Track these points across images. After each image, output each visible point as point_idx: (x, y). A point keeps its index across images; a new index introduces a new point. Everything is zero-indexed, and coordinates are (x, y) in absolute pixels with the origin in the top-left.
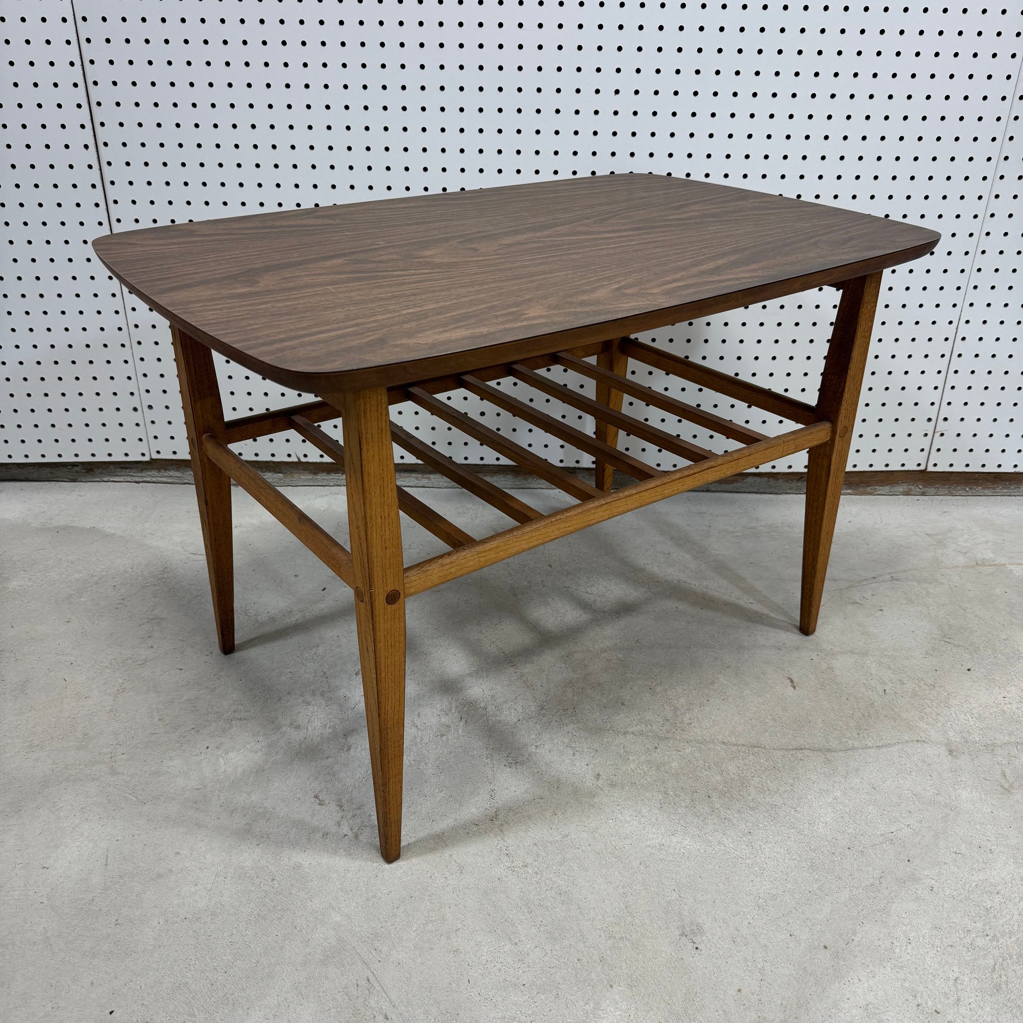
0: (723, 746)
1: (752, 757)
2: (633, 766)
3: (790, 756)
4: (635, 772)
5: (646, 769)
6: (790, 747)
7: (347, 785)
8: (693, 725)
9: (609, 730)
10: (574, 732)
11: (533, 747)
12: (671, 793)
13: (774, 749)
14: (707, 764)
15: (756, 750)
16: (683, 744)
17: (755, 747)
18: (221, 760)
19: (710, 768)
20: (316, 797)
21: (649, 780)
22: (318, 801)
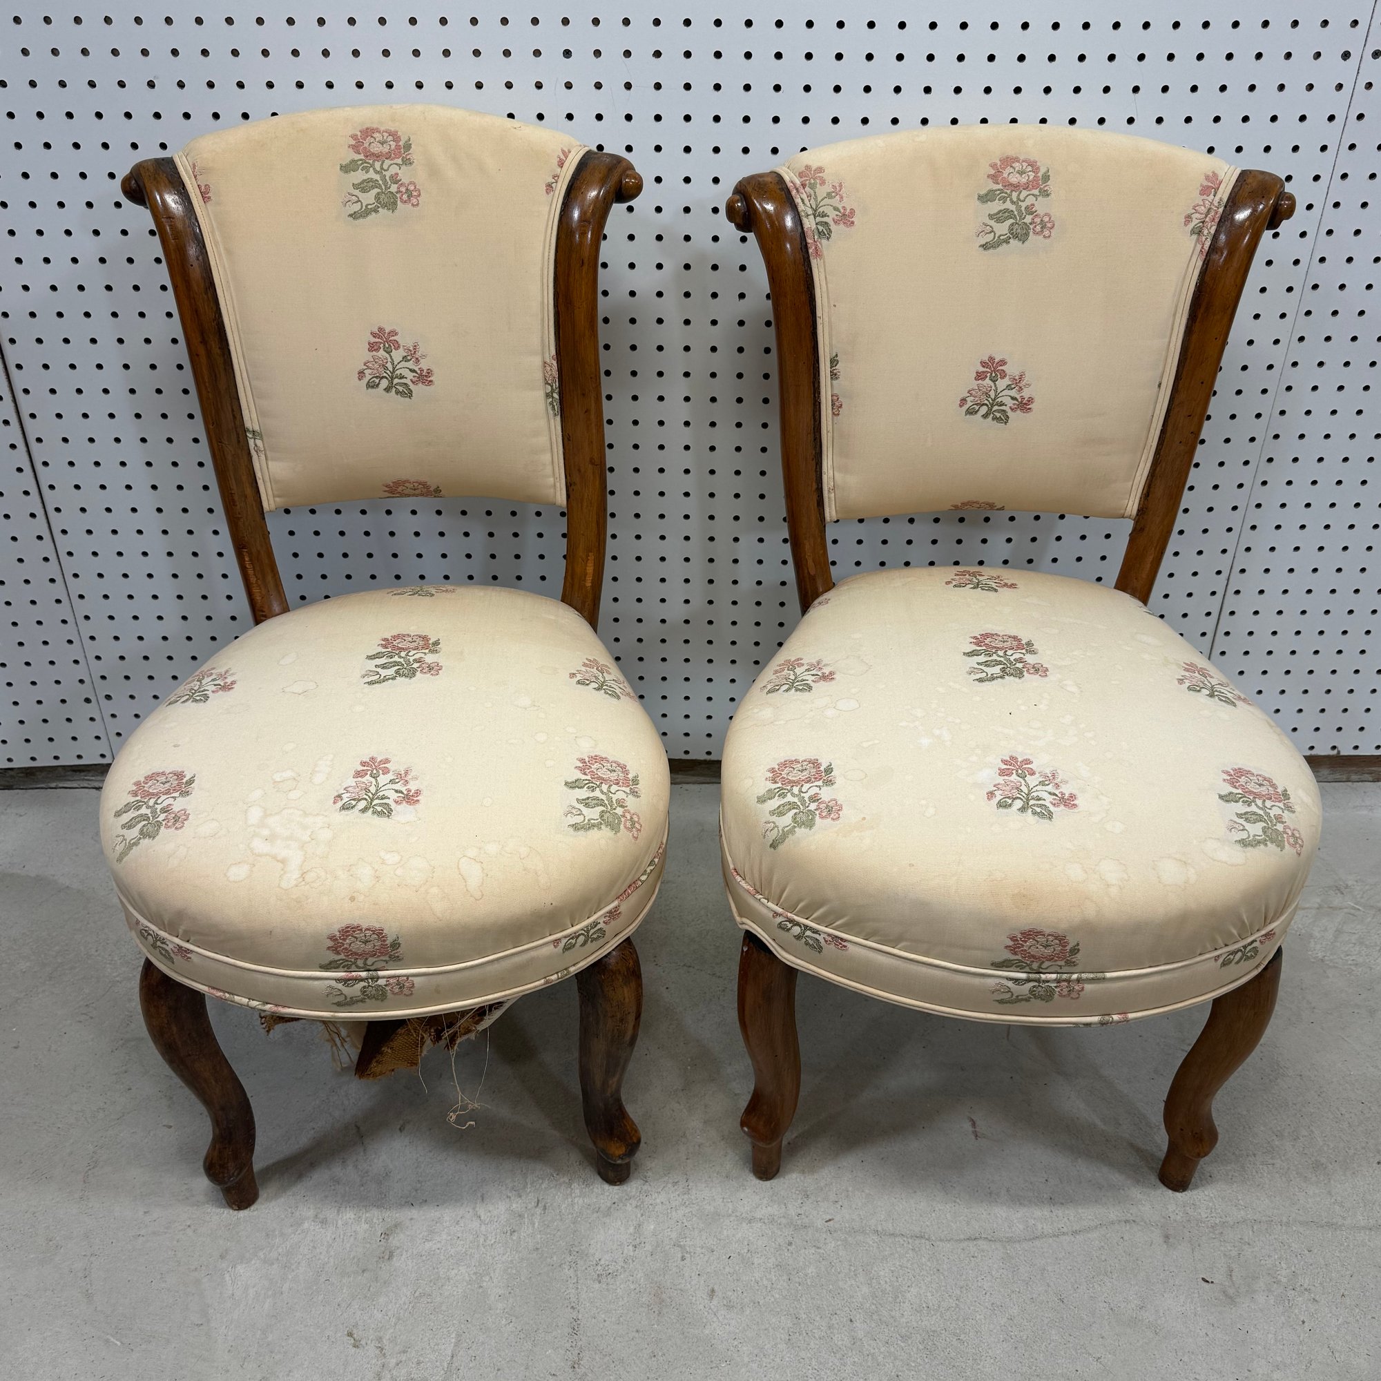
0: (875, 1237)
1: (911, 1254)
2: (757, 1275)
3: (960, 1250)
4: (760, 1284)
5: (774, 1279)
6: (962, 1237)
7: (389, 1314)
8: (840, 1203)
9: (730, 1215)
10: (685, 1221)
11: (631, 1248)
12: (804, 1316)
13: (941, 1240)
14: (853, 1269)
15: (917, 1242)
16: (824, 1236)
17: (917, 1237)
18: (227, 1277)
19: (856, 1275)
20: (350, 1335)
21: (777, 1296)
22: (352, 1341)
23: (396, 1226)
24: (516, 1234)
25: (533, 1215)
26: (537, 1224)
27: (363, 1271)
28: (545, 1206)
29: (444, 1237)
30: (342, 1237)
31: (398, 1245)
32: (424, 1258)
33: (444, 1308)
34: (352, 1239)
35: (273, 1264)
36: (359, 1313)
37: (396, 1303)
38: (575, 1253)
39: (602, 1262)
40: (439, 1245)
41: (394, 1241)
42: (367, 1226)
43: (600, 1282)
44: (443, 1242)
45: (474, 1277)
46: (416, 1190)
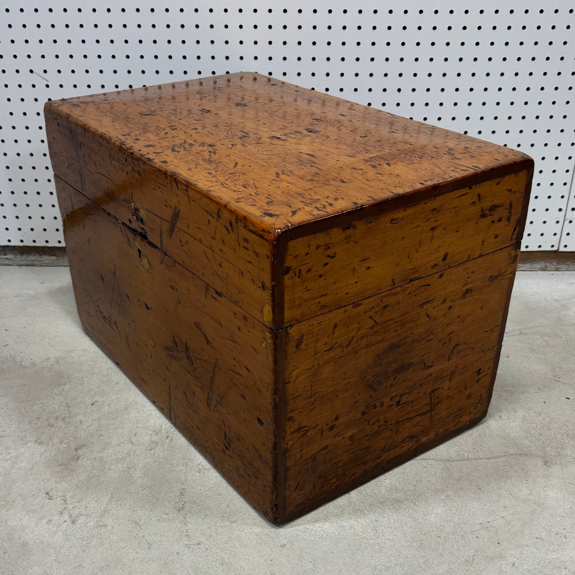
20: (47, 493)
22: (48, 497)
23: (83, 446)
24: (153, 450)
25: (164, 442)
26: (166, 447)
27: (60, 465)
28: (172, 439)
29: (111, 451)
30: (50, 450)
31: (83, 454)
32: (97, 460)
33: (105, 482)
34: (56, 451)
35: (7, 461)
36: (54, 484)
37: (77, 480)
38: (186, 459)
39: (202, 464)
40: (107, 455)
41: (80, 452)
42: (66, 445)
43: (200, 472)
44: (109, 454)
45: (126, 469)
46: (97, 431)
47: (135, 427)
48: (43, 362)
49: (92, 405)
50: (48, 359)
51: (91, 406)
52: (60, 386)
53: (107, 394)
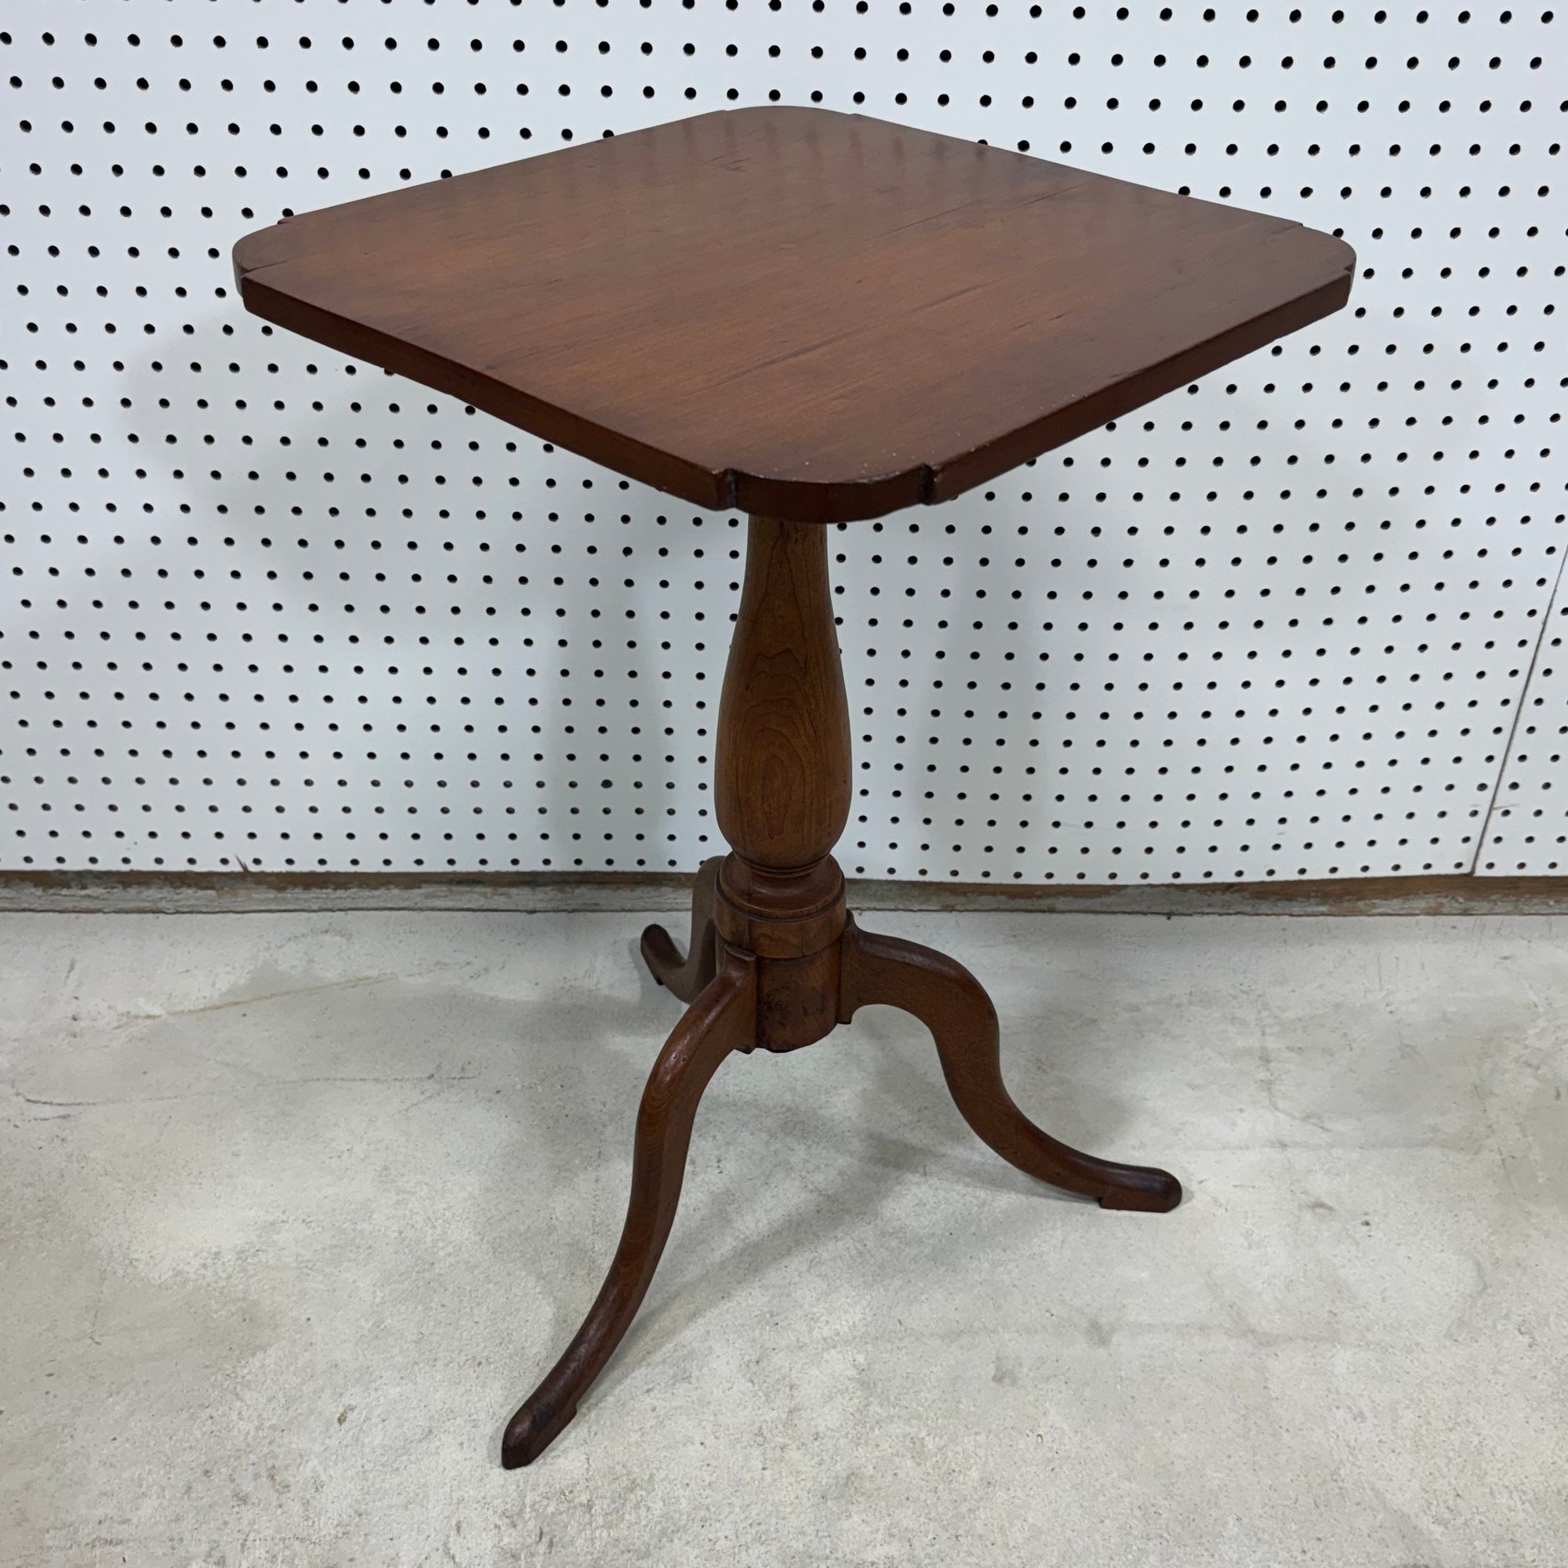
47: (455, 1501)
48: (204, 1266)
49: (342, 1420)
50: (217, 1254)
51: (336, 1424)
52: (253, 1355)
53: (375, 1381)
